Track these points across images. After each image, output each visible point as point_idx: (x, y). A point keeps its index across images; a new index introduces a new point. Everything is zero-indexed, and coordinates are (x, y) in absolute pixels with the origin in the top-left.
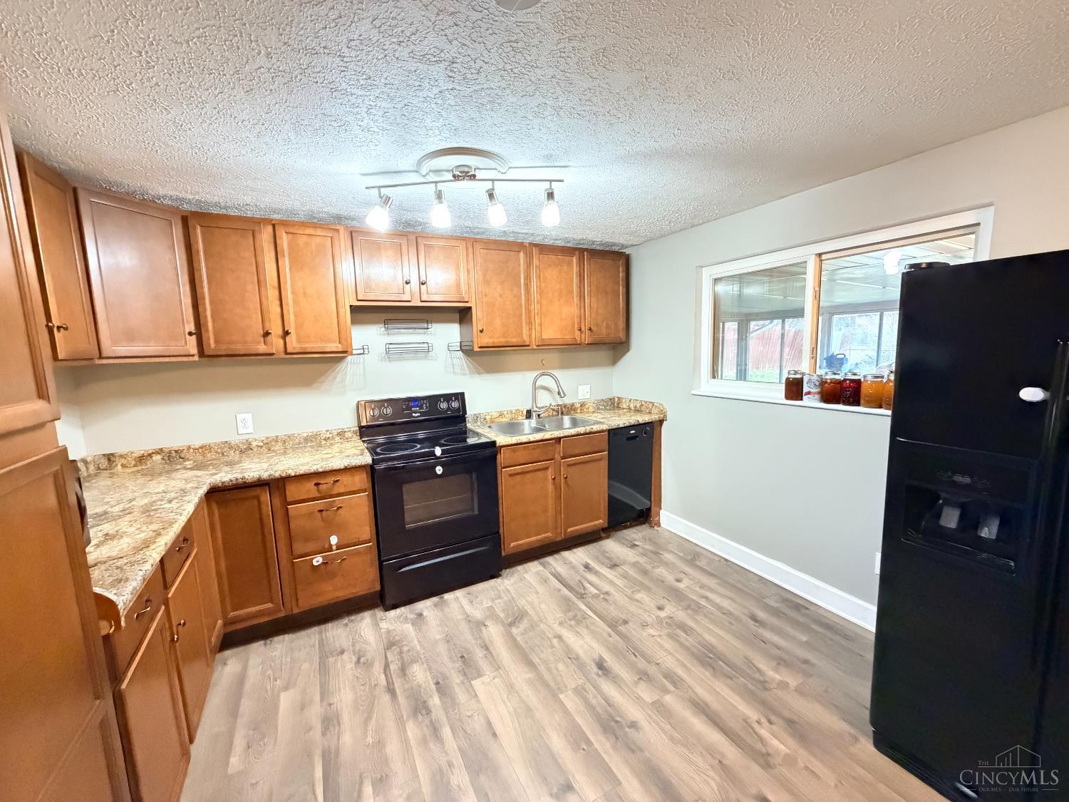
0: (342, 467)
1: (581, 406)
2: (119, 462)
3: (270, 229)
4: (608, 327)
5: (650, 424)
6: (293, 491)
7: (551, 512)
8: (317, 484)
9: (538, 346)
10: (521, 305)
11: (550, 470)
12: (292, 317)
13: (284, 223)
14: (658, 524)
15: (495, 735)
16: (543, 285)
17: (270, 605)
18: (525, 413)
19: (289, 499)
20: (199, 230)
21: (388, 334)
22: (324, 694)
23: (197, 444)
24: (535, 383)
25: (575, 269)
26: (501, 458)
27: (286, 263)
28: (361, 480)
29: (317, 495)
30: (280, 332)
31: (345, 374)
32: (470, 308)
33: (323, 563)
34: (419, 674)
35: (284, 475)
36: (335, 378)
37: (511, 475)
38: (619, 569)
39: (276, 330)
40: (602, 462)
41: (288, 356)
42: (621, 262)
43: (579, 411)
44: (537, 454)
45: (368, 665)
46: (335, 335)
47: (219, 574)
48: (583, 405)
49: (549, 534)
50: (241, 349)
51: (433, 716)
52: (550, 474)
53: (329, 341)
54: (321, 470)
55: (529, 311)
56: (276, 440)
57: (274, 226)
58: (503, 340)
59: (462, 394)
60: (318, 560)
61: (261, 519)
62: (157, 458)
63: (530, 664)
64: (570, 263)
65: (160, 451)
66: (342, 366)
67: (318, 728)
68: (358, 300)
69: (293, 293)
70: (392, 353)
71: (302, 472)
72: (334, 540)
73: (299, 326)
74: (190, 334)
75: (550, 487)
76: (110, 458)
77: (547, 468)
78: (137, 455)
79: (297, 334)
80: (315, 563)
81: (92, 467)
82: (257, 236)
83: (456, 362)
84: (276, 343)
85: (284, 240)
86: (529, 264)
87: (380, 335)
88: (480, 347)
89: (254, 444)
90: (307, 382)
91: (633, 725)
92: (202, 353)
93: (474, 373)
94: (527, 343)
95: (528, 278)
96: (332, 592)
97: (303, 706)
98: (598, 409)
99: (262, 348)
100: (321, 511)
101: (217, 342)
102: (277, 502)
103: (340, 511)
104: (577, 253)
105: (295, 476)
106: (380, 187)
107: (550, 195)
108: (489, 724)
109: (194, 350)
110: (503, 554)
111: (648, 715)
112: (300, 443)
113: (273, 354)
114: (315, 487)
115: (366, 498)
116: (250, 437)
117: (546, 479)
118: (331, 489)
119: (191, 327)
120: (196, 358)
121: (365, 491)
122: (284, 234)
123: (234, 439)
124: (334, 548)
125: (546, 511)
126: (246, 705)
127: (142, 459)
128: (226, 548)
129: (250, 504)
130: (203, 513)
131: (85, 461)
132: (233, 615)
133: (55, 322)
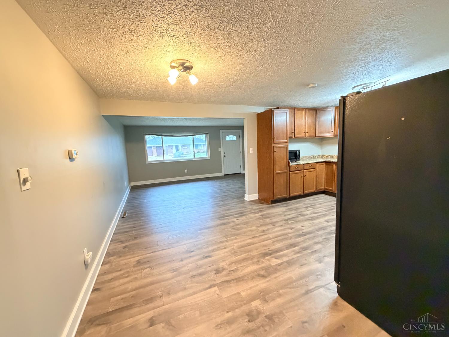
2: (324, 156)
17: (332, 189)
20: (337, 110)
62: (329, 157)
65: (330, 156)
74: (332, 132)
78: (326, 156)
81: (320, 157)
92: (334, 136)
101: (337, 133)
102: (336, 167)
109: (333, 135)
119: (333, 130)
120: (333, 136)
126: (317, 199)
128: (327, 174)
129: (332, 166)
130: (323, 166)
131: (319, 155)
132: (326, 187)
133: (307, 132)
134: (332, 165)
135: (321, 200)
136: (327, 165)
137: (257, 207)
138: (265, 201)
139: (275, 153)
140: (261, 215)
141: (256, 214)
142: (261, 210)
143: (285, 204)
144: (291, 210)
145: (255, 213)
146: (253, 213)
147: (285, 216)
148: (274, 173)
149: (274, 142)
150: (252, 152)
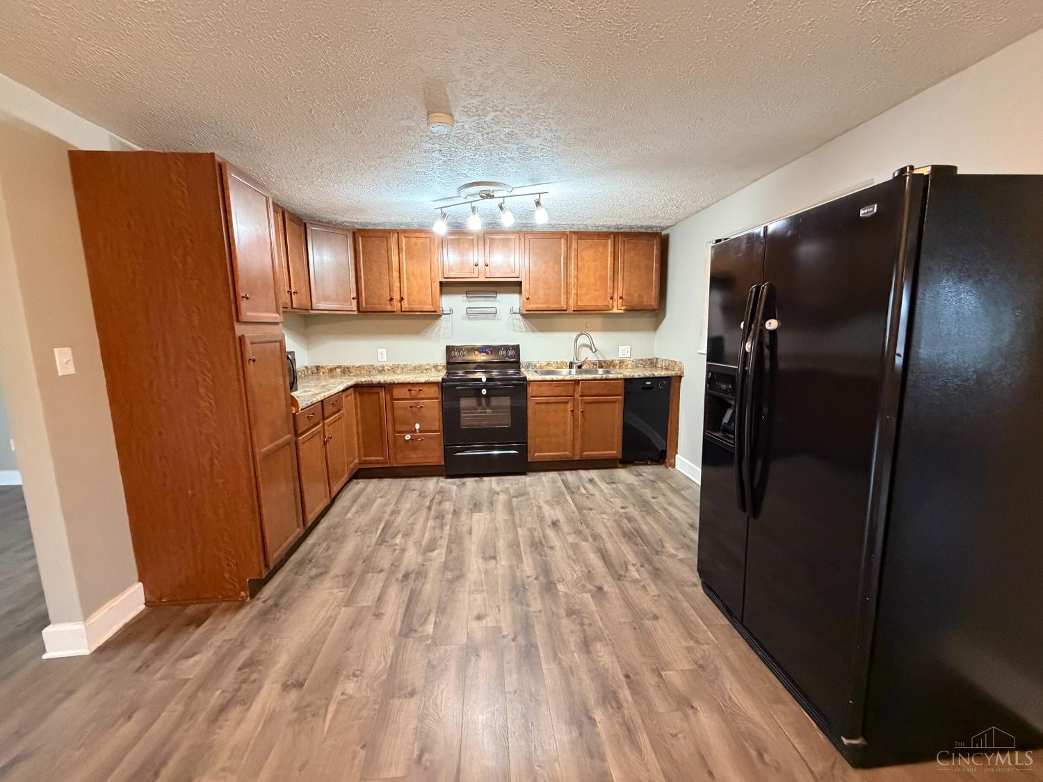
0: (424, 381)
1: (620, 363)
3: (396, 235)
4: (640, 296)
5: (668, 378)
6: (397, 393)
7: (569, 437)
8: (410, 390)
9: (574, 311)
10: (560, 279)
11: (570, 403)
12: (405, 289)
13: (404, 231)
14: (673, 466)
15: (470, 533)
16: (580, 264)
17: (382, 458)
18: (568, 364)
19: (395, 397)
20: (360, 238)
21: (469, 301)
22: (398, 502)
23: (358, 365)
24: (576, 341)
25: (610, 249)
26: (530, 390)
27: (404, 256)
28: (435, 392)
29: (409, 397)
30: (399, 298)
31: (440, 327)
32: (521, 282)
33: (411, 439)
34: (448, 506)
35: (392, 382)
36: (434, 329)
37: (537, 403)
38: (614, 485)
39: (396, 297)
40: (617, 404)
41: (403, 313)
42: (655, 241)
43: (618, 367)
44: (558, 391)
45: (425, 497)
46: (429, 301)
47: (358, 433)
48: (621, 362)
49: (567, 453)
50: (378, 308)
51: (444, 521)
52: (569, 407)
53: (426, 304)
54: (412, 382)
55: (567, 285)
56: (398, 366)
57: (398, 233)
58: (545, 306)
59: (518, 346)
60: (408, 437)
61: (380, 406)
62: (338, 370)
63: (511, 513)
64: (605, 246)
65: (342, 367)
66: (439, 321)
67: (389, 513)
68: (445, 278)
69: (407, 274)
70: (471, 314)
71: (401, 382)
72: (417, 426)
73: (409, 295)
74: (353, 299)
75: (569, 418)
76: (318, 368)
77: (567, 402)
79: (408, 300)
80: (406, 439)
81: (310, 372)
82: (389, 241)
83: (517, 322)
84: (396, 306)
85: (404, 240)
86: (568, 249)
87: (463, 301)
88: (527, 311)
89: (386, 368)
90: (417, 332)
91: (552, 548)
92: (359, 310)
93: (529, 331)
94: (565, 308)
95: (567, 258)
96: (414, 458)
97: (385, 505)
98: (637, 366)
99: (389, 308)
100: (411, 407)
101: (366, 304)
102: (388, 398)
103: (422, 409)
104: (612, 236)
105: (398, 384)
106: (441, 208)
107: (538, 203)
108: (471, 529)
109: (355, 308)
110: (529, 460)
111: (564, 546)
112: (411, 370)
113: (394, 312)
114: (408, 392)
115: (437, 404)
116: (384, 364)
117: (566, 411)
118: (417, 394)
119: (354, 295)
120: (356, 313)
121: (437, 398)
122: (403, 238)
123: (376, 364)
124: (418, 431)
125: (565, 435)
126: (362, 500)
127: (331, 370)
128: (363, 420)
129: (375, 397)
130: (351, 397)
131: (307, 368)
132: (363, 458)
133: (293, 290)
134: (378, 393)
135: (379, 501)
136: (361, 394)
137: (205, 657)
138: (199, 600)
139: (251, 367)
140: (286, 687)
141: (247, 701)
142: (244, 655)
143: (301, 563)
144: (354, 578)
145: (239, 698)
146: (222, 709)
147: (378, 616)
148: (258, 457)
149: (243, 318)
150: (71, 370)
